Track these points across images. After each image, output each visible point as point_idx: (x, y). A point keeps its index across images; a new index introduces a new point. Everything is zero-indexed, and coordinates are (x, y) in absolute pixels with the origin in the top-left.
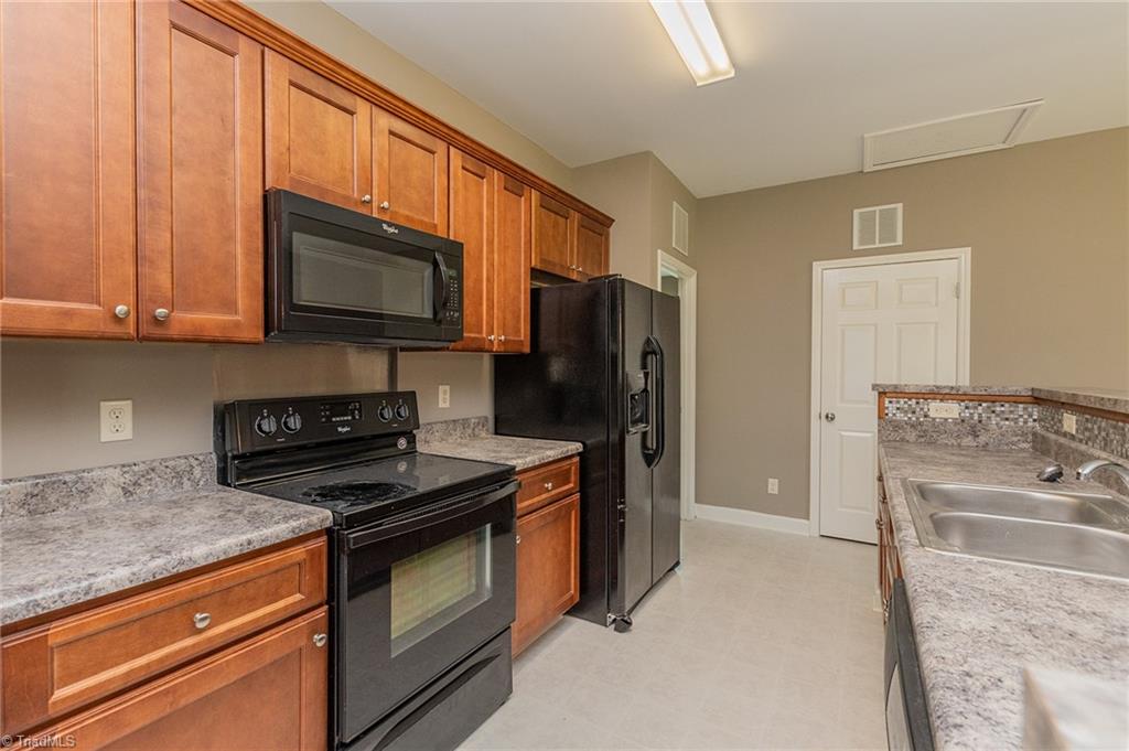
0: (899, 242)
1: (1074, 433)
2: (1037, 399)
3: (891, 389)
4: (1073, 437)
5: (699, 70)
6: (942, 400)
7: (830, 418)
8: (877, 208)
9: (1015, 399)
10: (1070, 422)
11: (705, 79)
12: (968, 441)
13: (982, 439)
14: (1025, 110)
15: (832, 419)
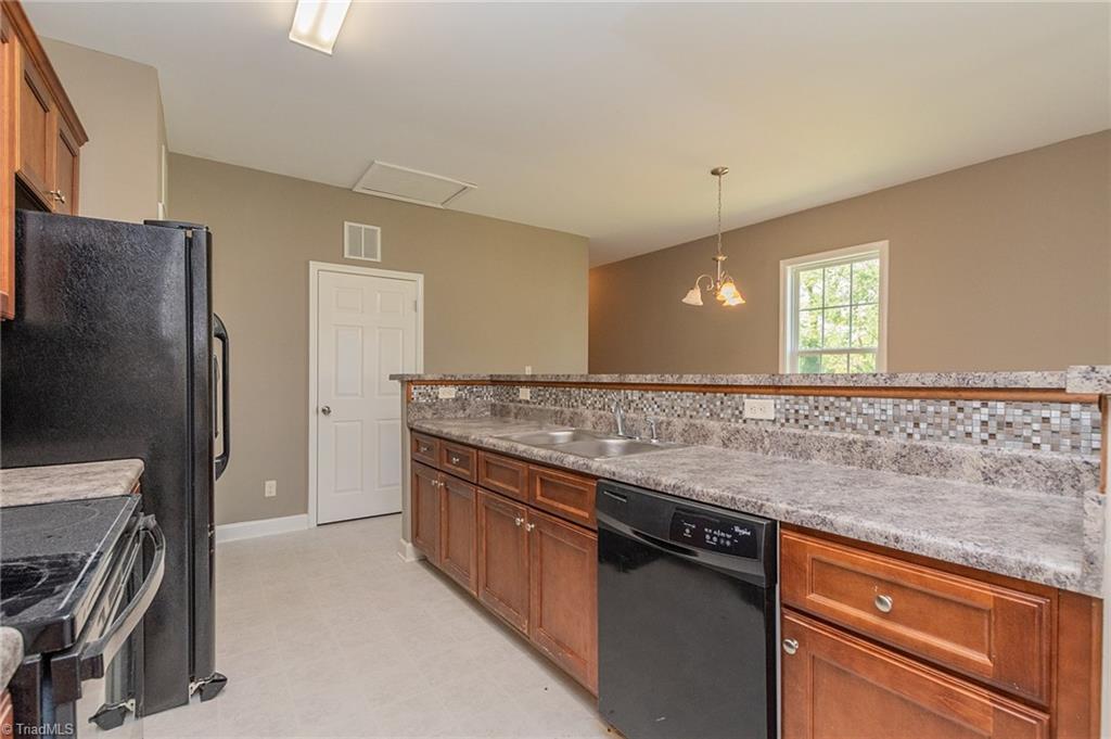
0: (379, 260)
1: (529, 399)
2: (494, 381)
3: (416, 378)
4: (528, 402)
5: (302, 28)
6: (446, 385)
7: (326, 411)
8: (363, 226)
9: (482, 383)
10: (525, 393)
11: (299, 38)
12: (460, 414)
13: (468, 411)
14: (465, 188)
15: (329, 412)
